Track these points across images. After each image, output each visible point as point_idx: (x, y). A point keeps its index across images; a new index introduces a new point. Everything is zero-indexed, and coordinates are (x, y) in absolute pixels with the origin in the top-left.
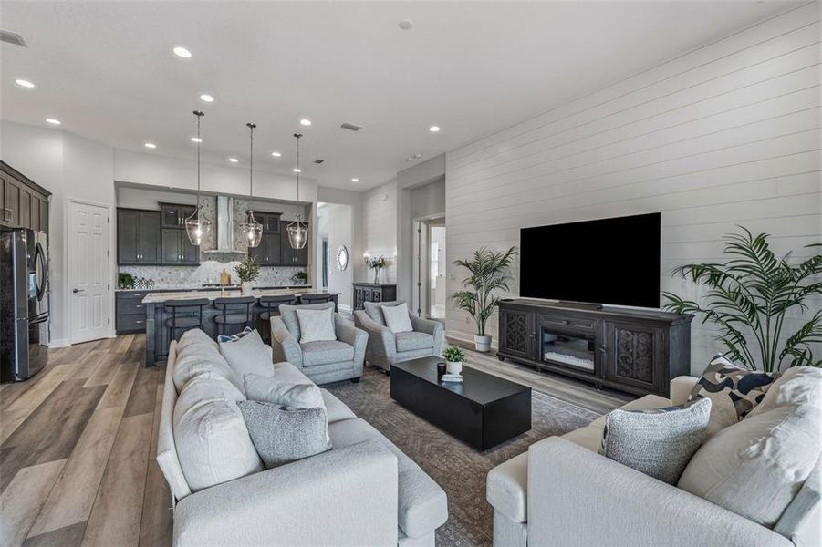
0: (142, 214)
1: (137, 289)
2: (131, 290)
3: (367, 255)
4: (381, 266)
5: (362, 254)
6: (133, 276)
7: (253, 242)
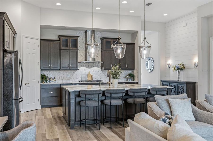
0: (52, 42)
1: (48, 83)
2: (45, 83)
3: (170, 62)
4: (181, 69)
5: (166, 61)
6: (47, 76)
7: (120, 56)
